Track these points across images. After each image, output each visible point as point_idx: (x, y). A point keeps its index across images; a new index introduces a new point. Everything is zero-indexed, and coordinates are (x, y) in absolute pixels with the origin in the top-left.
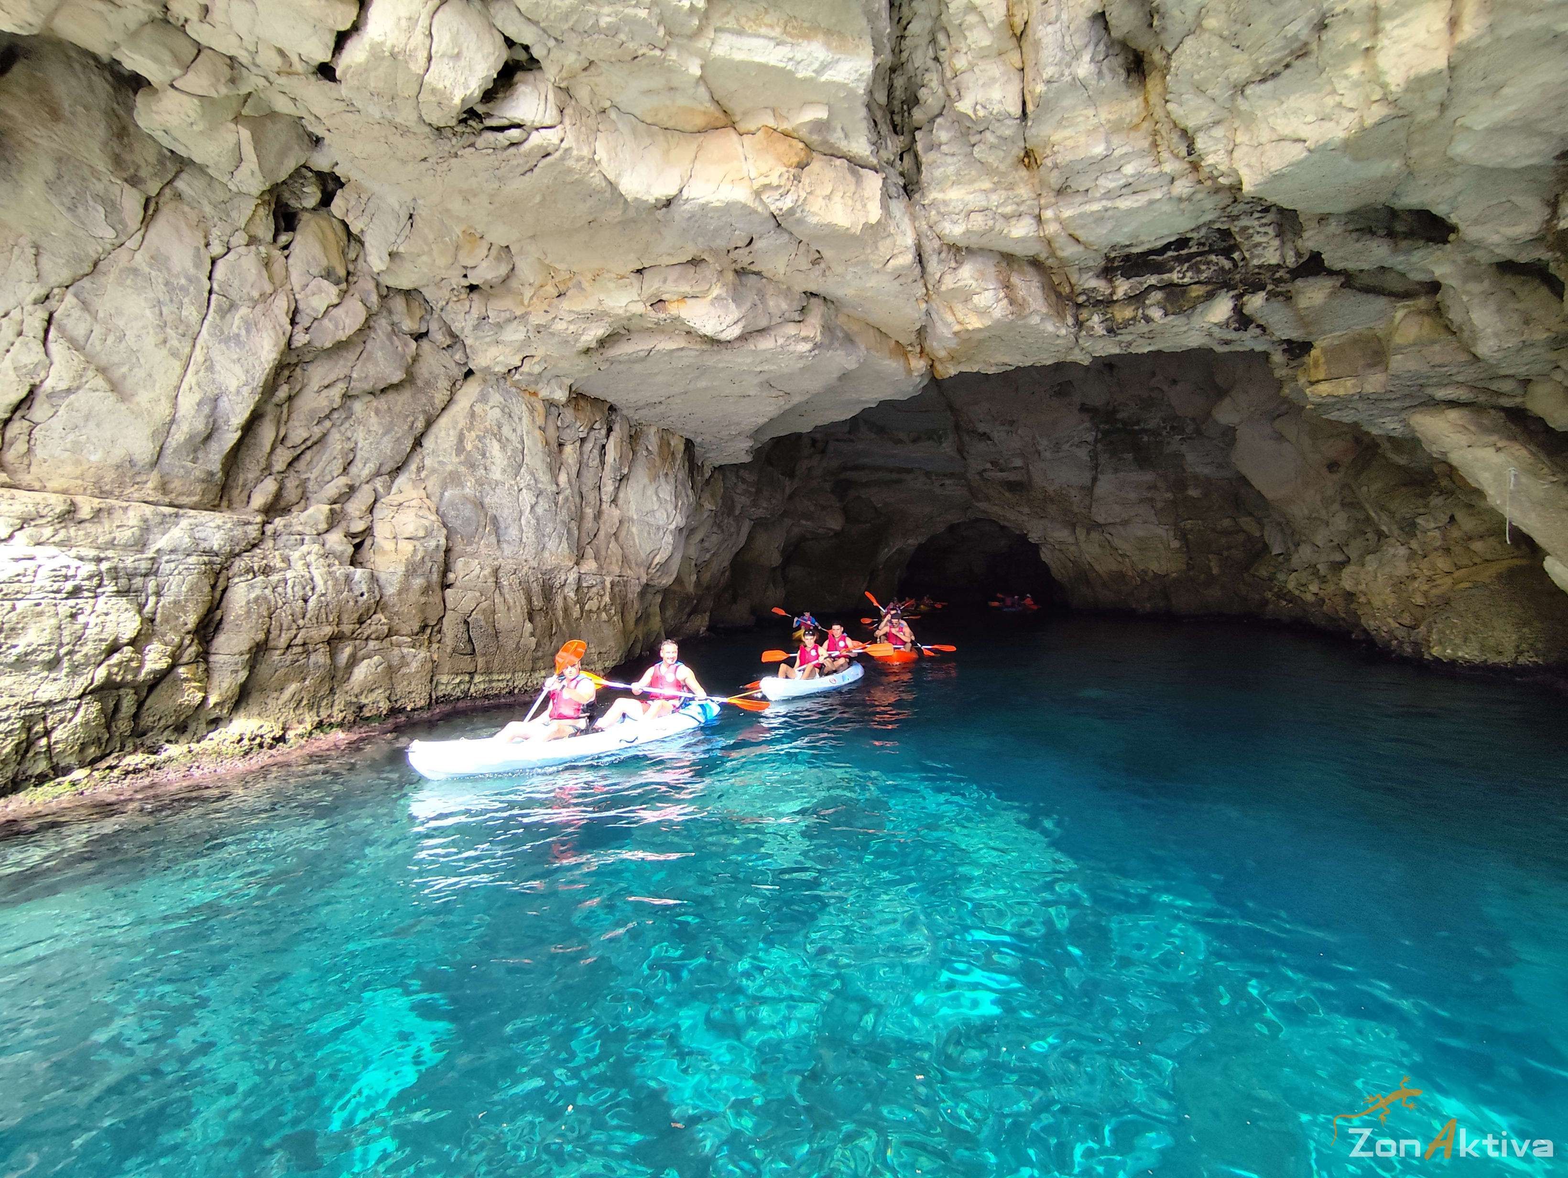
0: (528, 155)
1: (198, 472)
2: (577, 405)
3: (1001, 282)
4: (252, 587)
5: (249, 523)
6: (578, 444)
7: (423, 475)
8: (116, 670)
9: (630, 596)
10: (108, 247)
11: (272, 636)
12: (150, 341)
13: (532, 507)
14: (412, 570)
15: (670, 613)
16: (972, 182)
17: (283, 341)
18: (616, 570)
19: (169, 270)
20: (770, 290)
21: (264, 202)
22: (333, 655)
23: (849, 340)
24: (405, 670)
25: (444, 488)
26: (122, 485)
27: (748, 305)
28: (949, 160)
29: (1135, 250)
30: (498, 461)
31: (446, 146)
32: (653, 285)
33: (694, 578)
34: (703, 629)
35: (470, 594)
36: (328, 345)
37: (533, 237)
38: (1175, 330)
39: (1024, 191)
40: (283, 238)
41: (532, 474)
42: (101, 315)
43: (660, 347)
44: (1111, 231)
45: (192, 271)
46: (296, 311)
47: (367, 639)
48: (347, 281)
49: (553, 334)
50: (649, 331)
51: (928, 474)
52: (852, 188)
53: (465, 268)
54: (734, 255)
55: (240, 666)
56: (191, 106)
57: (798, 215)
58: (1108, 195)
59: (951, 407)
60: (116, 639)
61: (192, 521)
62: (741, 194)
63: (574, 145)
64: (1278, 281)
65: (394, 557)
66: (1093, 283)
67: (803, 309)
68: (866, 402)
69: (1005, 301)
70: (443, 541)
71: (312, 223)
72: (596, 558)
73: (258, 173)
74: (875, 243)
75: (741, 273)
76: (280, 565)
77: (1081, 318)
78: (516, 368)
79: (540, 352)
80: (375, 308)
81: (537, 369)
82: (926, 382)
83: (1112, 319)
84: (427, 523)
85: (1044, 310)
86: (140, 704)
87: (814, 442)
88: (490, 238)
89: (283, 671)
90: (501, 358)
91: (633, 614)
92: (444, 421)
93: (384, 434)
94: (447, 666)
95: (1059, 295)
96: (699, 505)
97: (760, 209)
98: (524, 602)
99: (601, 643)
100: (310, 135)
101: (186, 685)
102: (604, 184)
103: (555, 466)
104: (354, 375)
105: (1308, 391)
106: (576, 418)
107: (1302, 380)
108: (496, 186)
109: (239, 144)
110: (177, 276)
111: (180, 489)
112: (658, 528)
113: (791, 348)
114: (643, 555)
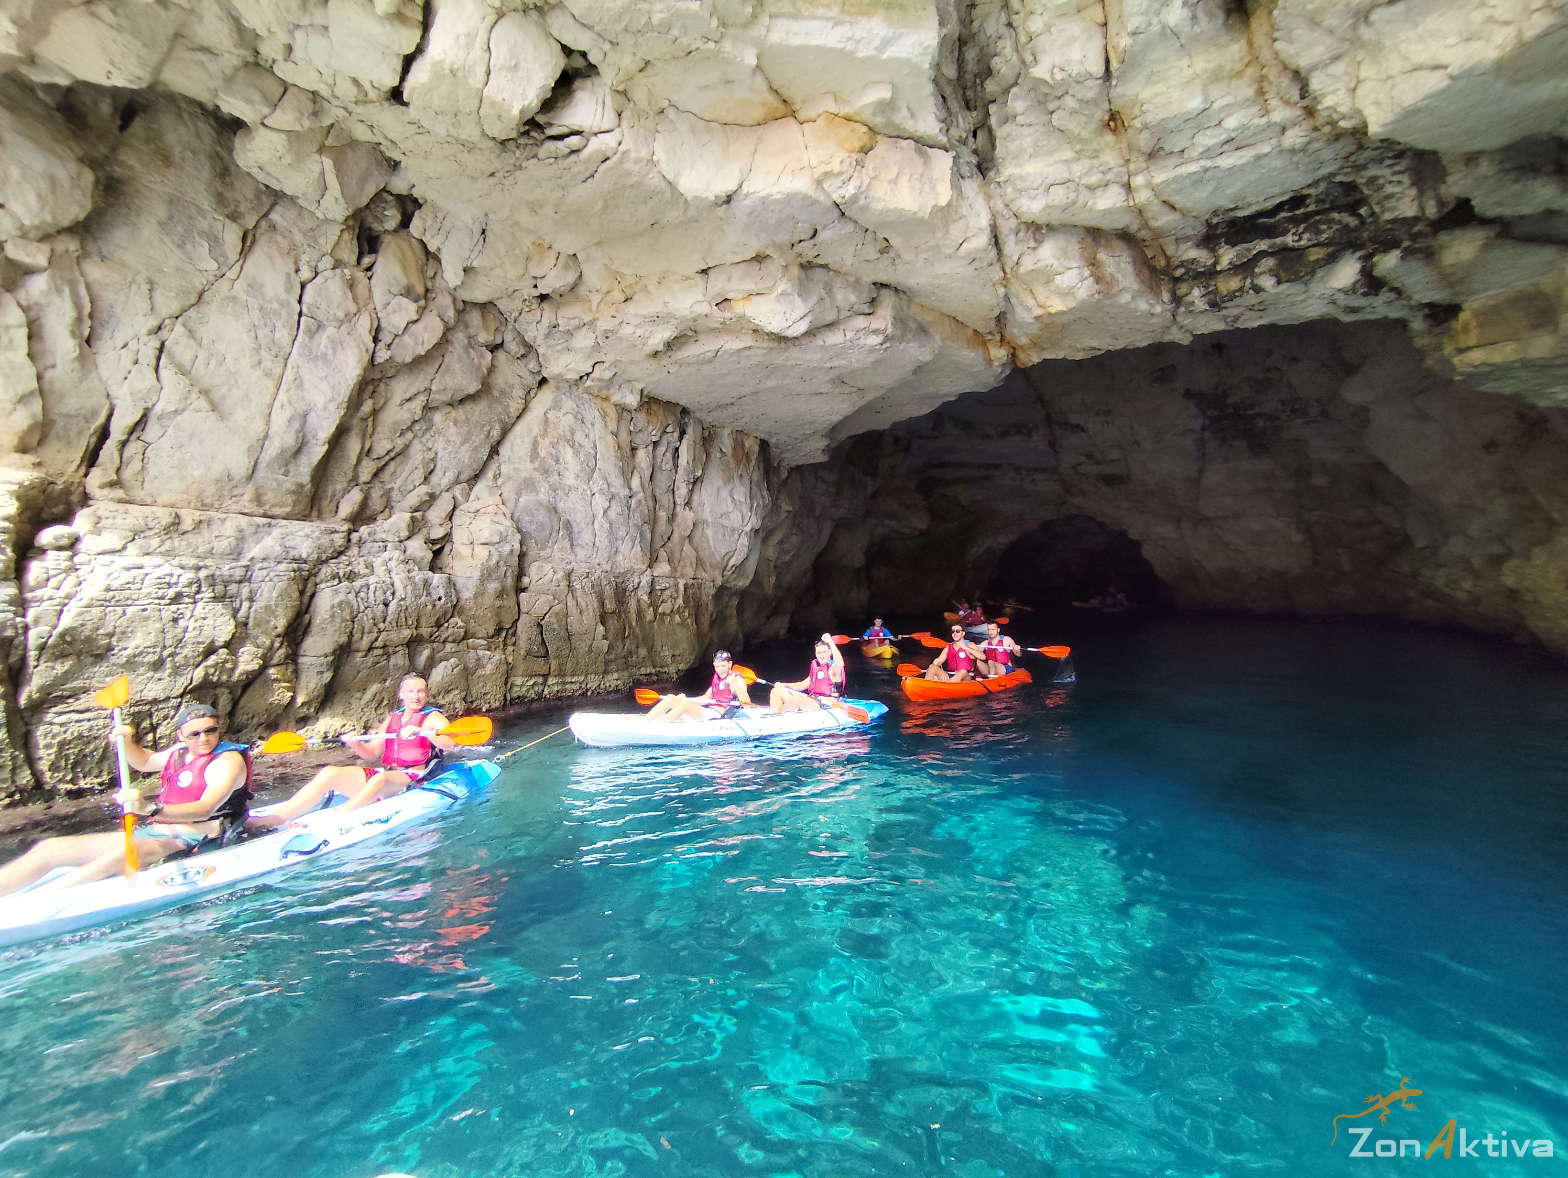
0: (588, 161)
1: (289, 484)
2: (649, 409)
3: (1087, 260)
4: (337, 592)
5: (336, 532)
6: (651, 448)
7: (499, 482)
8: (212, 671)
9: (705, 598)
10: (212, 278)
11: (354, 639)
12: (247, 362)
13: (605, 512)
14: (487, 575)
15: (748, 615)
16: (1051, 152)
17: (366, 358)
18: (691, 573)
19: (263, 296)
20: (838, 282)
21: (348, 228)
22: (412, 657)
23: (923, 331)
24: (480, 672)
25: (519, 494)
26: (221, 497)
27: (814, 299)
28: (1026, 131)
29: (1241, 214)
30: (571, 467)
31: (510, 159)
32: (718, 284)
33: (773, 579)
34: (783, 632)
35: (543, 598)
36: (409, 360)
37: (599, 244)
38: (1290, 299)
39: (1111, 158)
40: (367, 261)
41: (606, 479)
42: (205, 342)
43: (727, 347)
44: (1213, 193)
45: (284, 296)
46: (378, 329)
47: (445, 641)
48: (426, 298)
49: (620, 339)
50: (714, 331)
51: (1017, 469)
52: (920, 170)
53: (535, 278)
54: (798, 248)
55: (324, 668)
56: (279, 140)
57: (862, 202)
58: (1207, 153)
59: (1041, 399)
60: (213, 642)
61: (283, 530)
62: (801, 184)
63: (632, 147)
64: (1415, 237)
65: (469, 562)
66: (1192, 253)
67: (873, 302)
68: (946, 395)
69: (1091, 280)
70: (517, 546)
71: (393, 245)
72: (670, 561)
73: (341, 200)
74: (947, 227)
75: (807, 266)
76: (364, 571)
77: (1179, 293)
78: (588, 375)
79: (609, 359)
80: (452, 322)
81: (607, 375)
82: (1007, 372)
83: (1215, 292)
84: (501, 528)
85: (1136, 286)
86: (235, 703)
87: (897, 440)
88: (557, 247)
89: (364, 673)
90: (572, 365)
91: (708, 617)
92: (519, 429)
93: (464, 443)
94: (521, 668)
95: (1153, 270)
96: (774, 508)
97: (822, 199)
98: (596, 605)
99: (674, 646)
100: (388, 160)
101: (276, 685)
102: (663, 184)
103: (627, 471)
104: (434, 388)
105: (1456, 360)
106: (649, 422)
107: (1448, 349)
108: (560, 195)
109: (323, 173)
110: (271, 302)
111: (273, 501)
112: (733, 530)
113: (861, 342)
114: (718, 557)
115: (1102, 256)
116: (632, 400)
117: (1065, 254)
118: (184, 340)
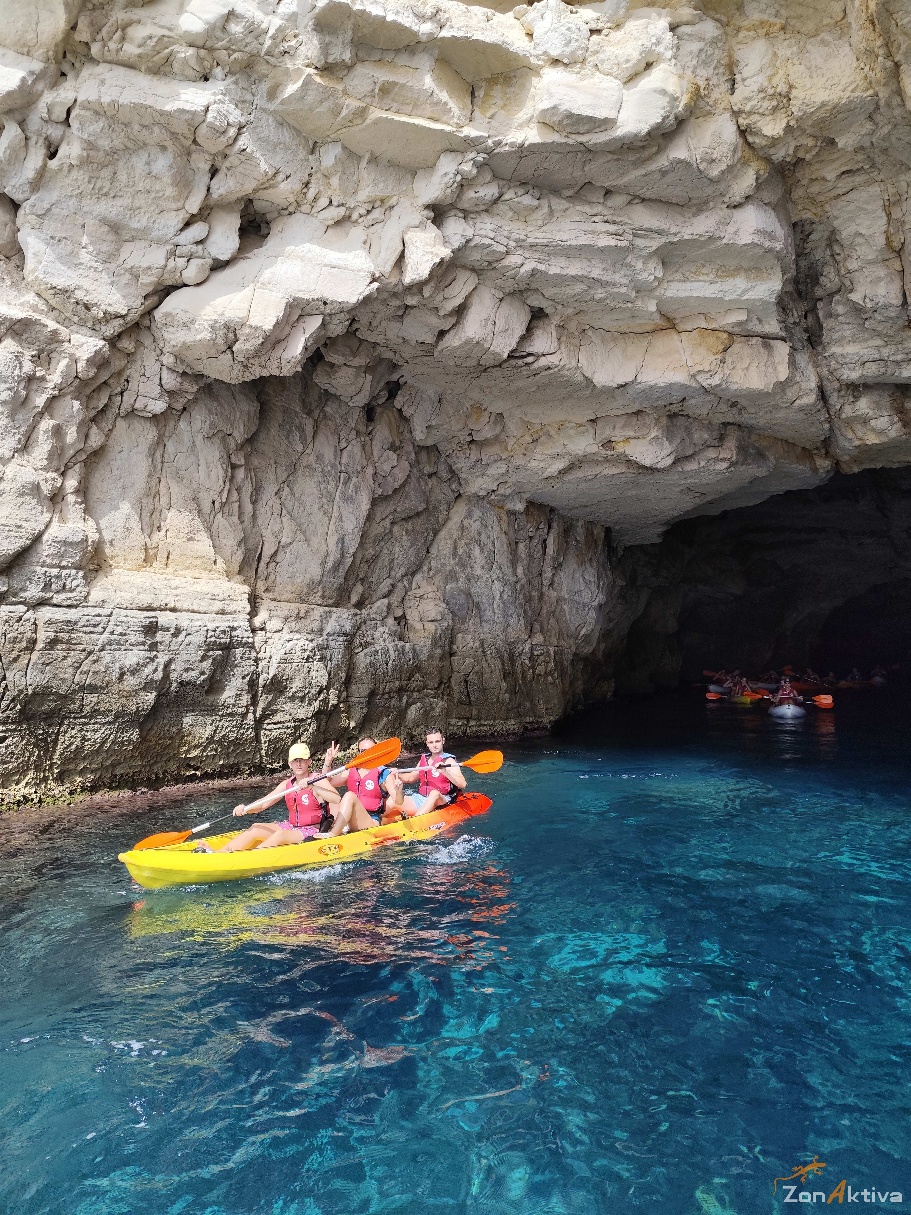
0: (534, 369)
1: (336, 584)
2: (530, 512)
3: (896, 409)
6: (528, 541)
7: (432, 574)
8: (322, 703)
9: (565, 663)
10: (300, 455)
11: (376, 687)
12: (316, 507)
13: (501, 595)
14: (434, 643)
16: (865, 341)
17: (371, 497)
18: (556, 642)
19: (324, 463)
20: (695, 426)
21: (364, 409)
22: (400, 701)
23: (760, 455)
24: (433, 714)
25: (446, 583)
26: (309, 595)
27: (679, 440)
28: (846, 326)
30: (478, 561)
32: (606, 432)
33: (603, 646)
34: (609, 694)
35: (468, 661)
36: (390, 493)
37: (519, 406)
40: (370, 428)
41: (500, 569)
42: (297, 495)
43: (605, 472)
45: (333, 461)
46: (375, 474)
47: (413, 691)
48: (400, 448)
49: (527, 469)
50: (599, 463)
51: (842, 533)
52: (765, 358)
53: (472, 430)
54: (669, 408)
55: (363, 705)
57: (724, 385)
60: (322, 686)
61: (336, 614)
62: (680, 377)
63: (567, 361)
65: (423, 634)
67: (721, 436)
68: (774, 492)
69: (900, 424)
70: (451, 622)
71: (384, 415)
72: (542, 632)
73: (367, 396)
74: (785, 393)
75: (672, 416)
76: (372, 641)
78: (493, 491)
79: (512, 480)
80: (413, 462)
81: (508, 491)
82: (831, 476)
84: (441, 609)
88: (490, 409)
89: (380, 709)
90: (484, 486)
91: (568, 678)
92: (443, 533)
93: (411, 547)
94: (454, 712)
96: (614, 583)
97: (694, 385)
98: (500, 666)
99: (548, 701)
100: (394, 365)
101: (342, 715)
102: (583, 379)
103: (514, 561)
104: (398, 509)
106: (528, 522)
108: (507, 384)
109: (364, 384)
110: (327, 465)
111: (329, 595)
112: (584, 606)
113: (712, 468)
114: (573, 629)
116: (520, 507)
117: (877, 405)
118: (289, 497)
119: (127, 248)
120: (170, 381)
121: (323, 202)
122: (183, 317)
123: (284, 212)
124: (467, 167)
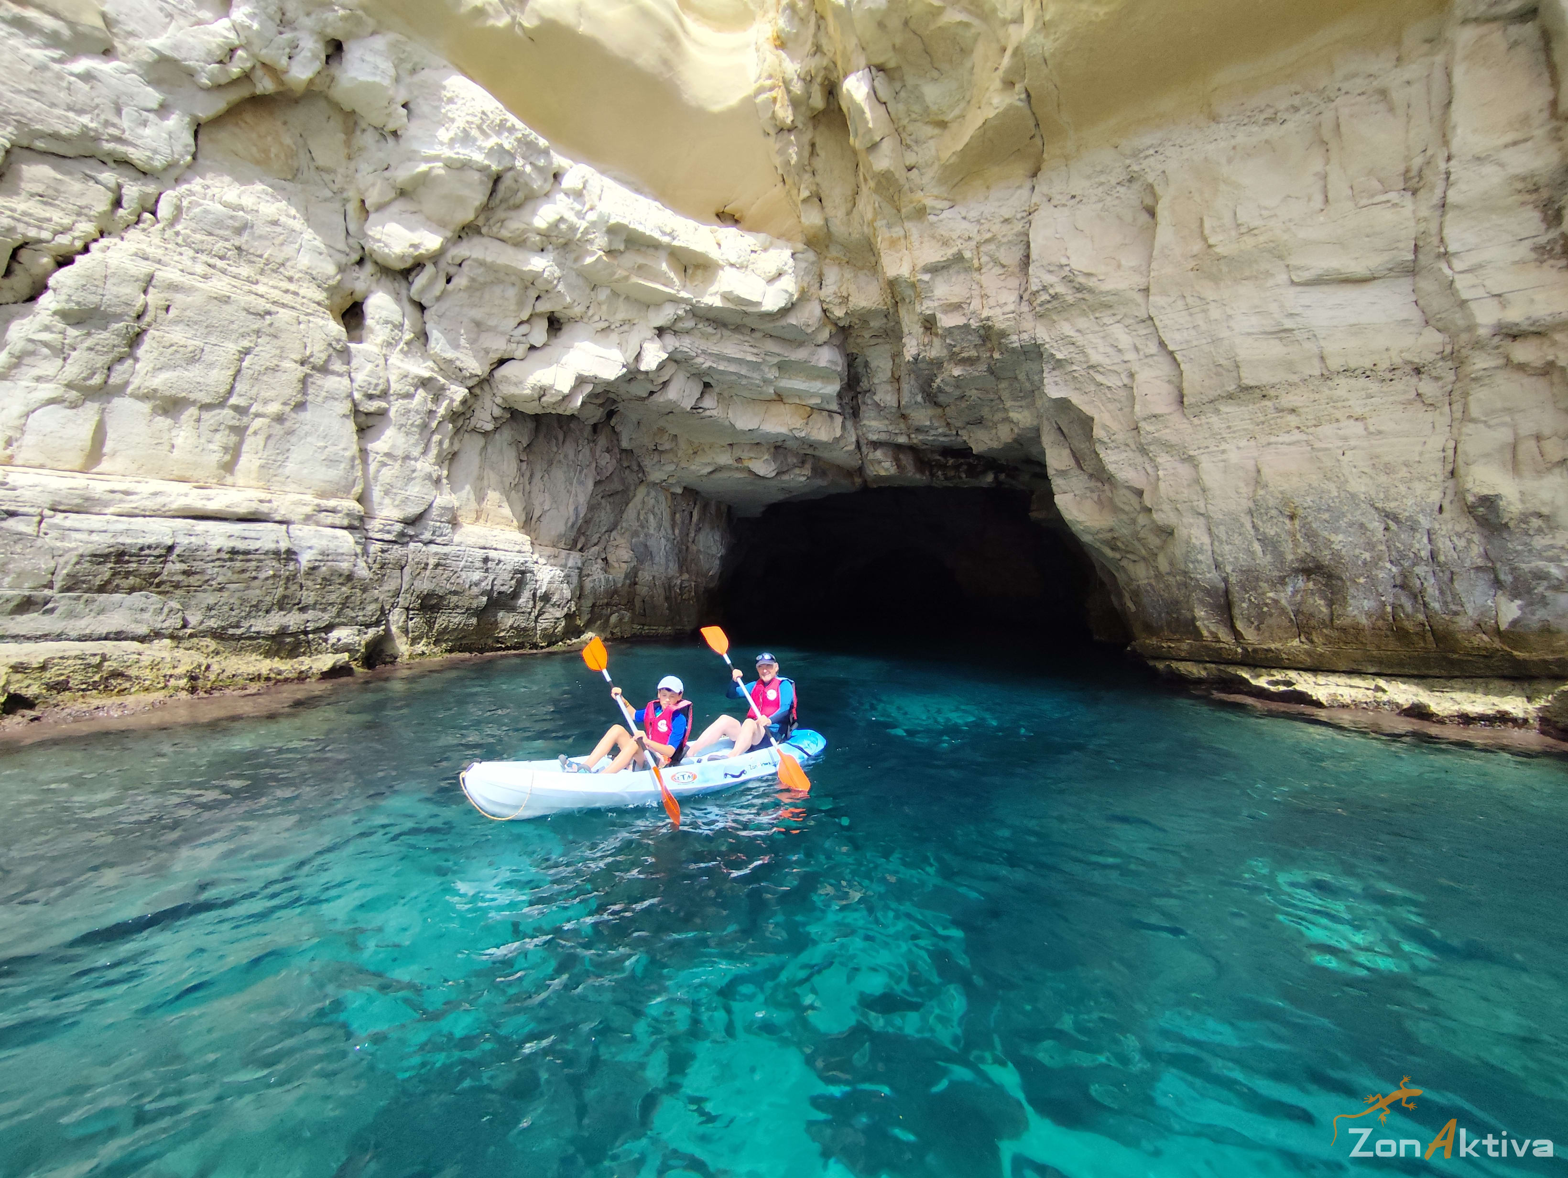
1: (572, 536)
2: (684, 494)
3: (894, 458)
6: (683, 513)
7: (623, 531)
9: (700, 591)
12: (563, 486)
13: (665, 546)
14: (625, 576)
16: (880, 420)
17: (594, 481)
18: (696, 578)
19: (568, 458)
23: (824, 473)
25: (633, 537)
26: (558, 542)
27: (779, 462)
28: (871, 410)
30: (652, 524)
32: (738, 453)
35: (645, 588)
36: (604, 479)
38: (974, 481)
39: (902, 428)
40: (595, 438)
41: (665, 530)
43: (734, 476)
45: (573, 458)
46: (598, 467)
47: (613, 605)
49: (688, 470)
50: (732, 470)
52: (829, 423)
53: (658, 444)
58: (935, 435)
61: (573, 556)
62: (783, 430)
63: (721, 412)
65: (618, 569)
66: (938, 459)
67: (803, 462)
69: (896, 464)
70: (635, 563)
72: (687, 572)
74: (838, 443)
75: (777, 449)
77: (932, 471)
78: (665, 480)
79: (679, 475)
81: (674, 481)
82: (863, 488)
84: (629, 555)
85: (915, 469)
88: (670, 432)
90: (659, 477)
92: (631, 505)
94: (636, 620)
95: (922, 463)
96: (728, 543)
97: (789, 434)
98: (663, 592)
99: (689, 616)
102: (730, 425)
103: (673, 525)
104: (607, 489)
106: (683, 501)
111: (568, 543)
112: (713, 556)
114: (705, 571)
115: (901, 456)
116: (679, 491)
117: (885, 455)
118: (548, 480)
119: (484, 336)
120: (497, 412)
121: (597, 318)
122: (514, 379)
123: (572, 320)
124: (681, 312)
